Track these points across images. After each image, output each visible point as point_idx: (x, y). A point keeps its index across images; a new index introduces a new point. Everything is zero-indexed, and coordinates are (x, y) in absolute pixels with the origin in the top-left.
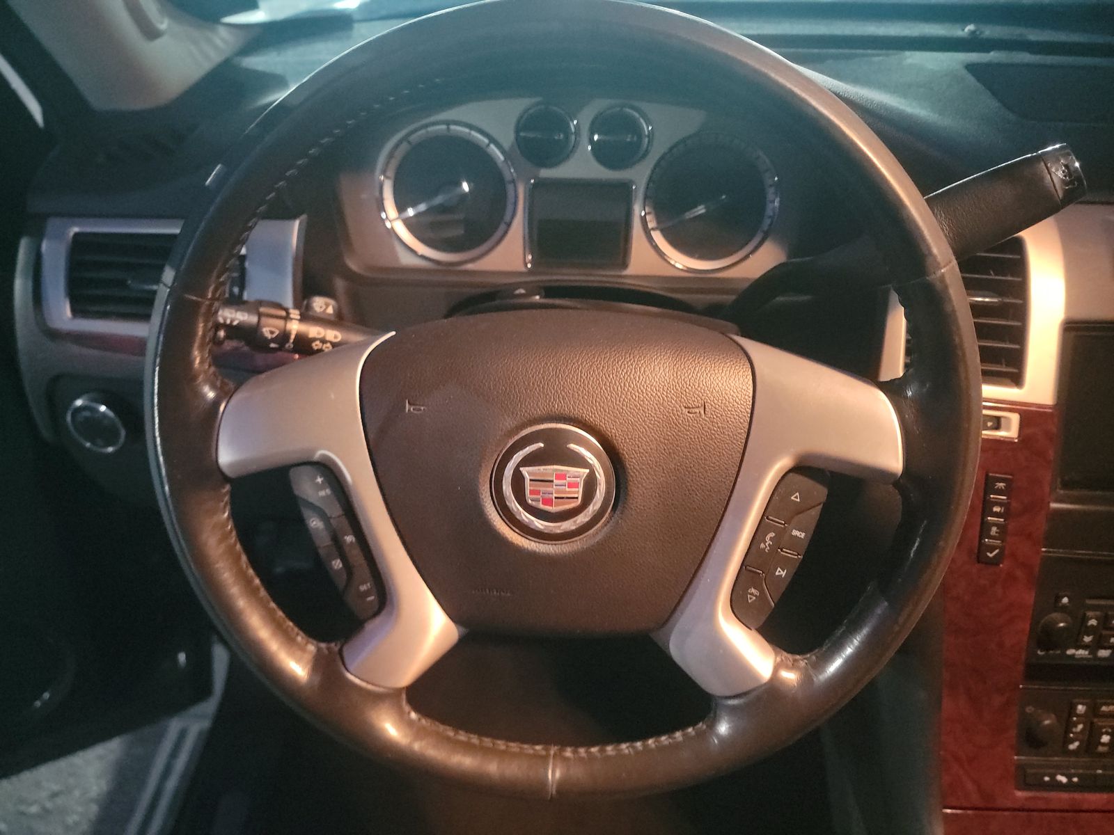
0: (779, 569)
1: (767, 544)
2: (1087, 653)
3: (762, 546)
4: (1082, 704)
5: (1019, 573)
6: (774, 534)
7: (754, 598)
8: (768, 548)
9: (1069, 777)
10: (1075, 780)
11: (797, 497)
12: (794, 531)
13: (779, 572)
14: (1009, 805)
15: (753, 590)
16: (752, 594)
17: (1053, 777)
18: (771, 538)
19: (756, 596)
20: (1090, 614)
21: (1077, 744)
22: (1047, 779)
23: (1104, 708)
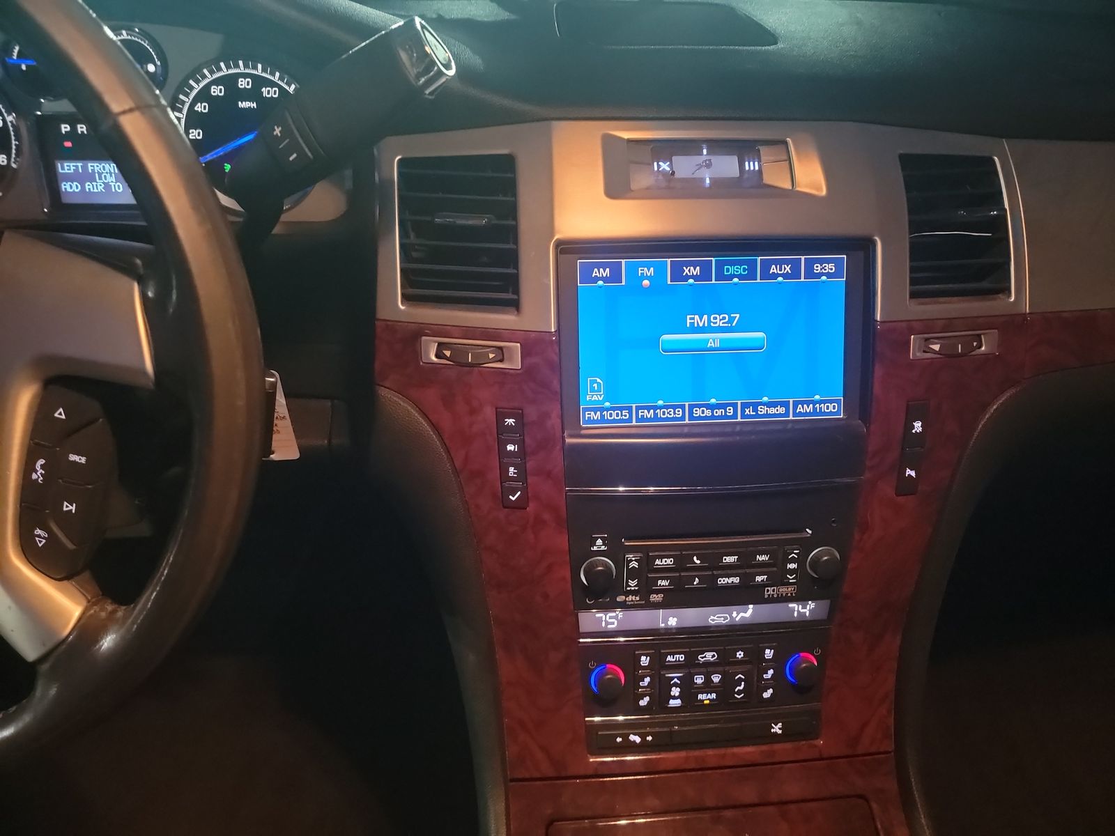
0: (65, 503)
1: (38, 473)
2: (638, 598)
3: (34, 476)
4: (646, 655)
5: (546, 516)
6: (44, 461)
7: (44, 541)
8: (42, 478)
9: (643, 736)
10: (649, 738)
11: (60, 414)
12: (70, 455)
13: (67, 507)
14: (582, 772)
15: (38, 532)
16: (39, 536)
17: (626, 737)
18: (41, 465)
19: (44, 538)
20: (630, 556)
21: (647, 699)
22: (619, 740)
23: (669, 658)
